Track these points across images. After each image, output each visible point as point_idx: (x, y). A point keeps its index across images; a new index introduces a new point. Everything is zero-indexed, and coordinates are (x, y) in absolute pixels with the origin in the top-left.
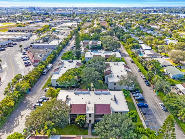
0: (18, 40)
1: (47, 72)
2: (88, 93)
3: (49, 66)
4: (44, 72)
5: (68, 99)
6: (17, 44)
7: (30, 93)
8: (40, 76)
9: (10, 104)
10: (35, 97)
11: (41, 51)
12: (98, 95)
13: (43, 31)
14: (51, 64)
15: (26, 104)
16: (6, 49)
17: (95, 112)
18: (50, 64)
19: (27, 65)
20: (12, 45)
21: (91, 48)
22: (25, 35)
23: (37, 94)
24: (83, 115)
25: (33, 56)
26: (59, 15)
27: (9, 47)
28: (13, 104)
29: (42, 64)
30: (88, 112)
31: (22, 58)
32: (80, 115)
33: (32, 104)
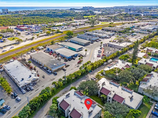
0: (103, 37)
1: (106, 65)
2: (118, 87)
3: (110, 61)
4: (104, 64)
5: (104, 84)
6: (101, 40)
7: (91, 73)
8: (100, 65)
9: (79, 74)
10: (92, 75)
11: (111, 49)
12: (123, 90)
13: (124, 32)
14: (112, 60)
15: (86, 77)
16: (94, 43)
17: (113, 98)
18: (110, 60)
19: (99, 56)
20: (98, 41)
21: (153, 55)
22: (109, 35)
23: (94, 75)
24: (106, 95)
25: (104, 52)
26: (149, 16)
27: (96, 42)
28: (80, 75)
29: (105, 58)
30: (109, 96)
31: (99, 51)
32: (104, 94)
33: (89, 79)
